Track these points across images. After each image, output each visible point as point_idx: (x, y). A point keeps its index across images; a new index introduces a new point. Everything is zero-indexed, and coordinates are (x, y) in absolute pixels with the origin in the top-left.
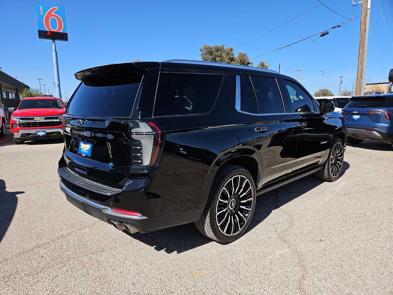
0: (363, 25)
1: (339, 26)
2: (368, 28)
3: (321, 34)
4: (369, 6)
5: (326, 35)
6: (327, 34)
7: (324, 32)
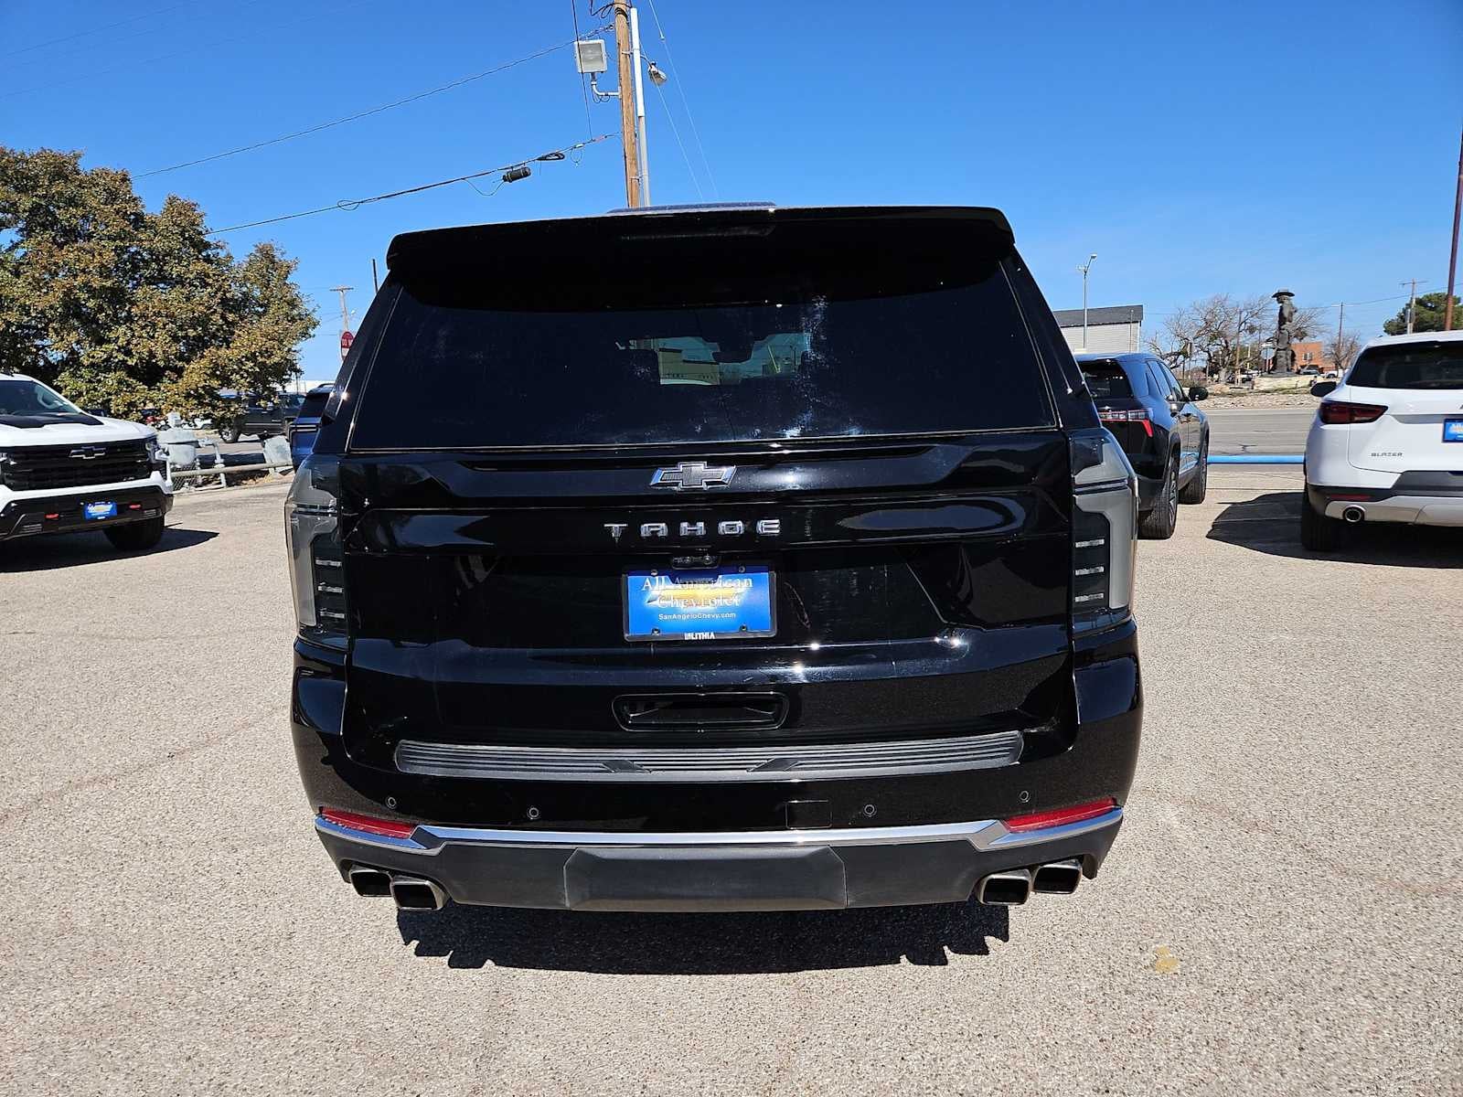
0: (631, 164)
1: (560, 157)
2: (647, 177)
3: (504, 173)
4: (641, 112)
5: (521, 177)
6: (526, 175)
7: (512, 167)
